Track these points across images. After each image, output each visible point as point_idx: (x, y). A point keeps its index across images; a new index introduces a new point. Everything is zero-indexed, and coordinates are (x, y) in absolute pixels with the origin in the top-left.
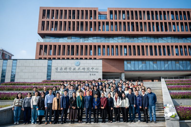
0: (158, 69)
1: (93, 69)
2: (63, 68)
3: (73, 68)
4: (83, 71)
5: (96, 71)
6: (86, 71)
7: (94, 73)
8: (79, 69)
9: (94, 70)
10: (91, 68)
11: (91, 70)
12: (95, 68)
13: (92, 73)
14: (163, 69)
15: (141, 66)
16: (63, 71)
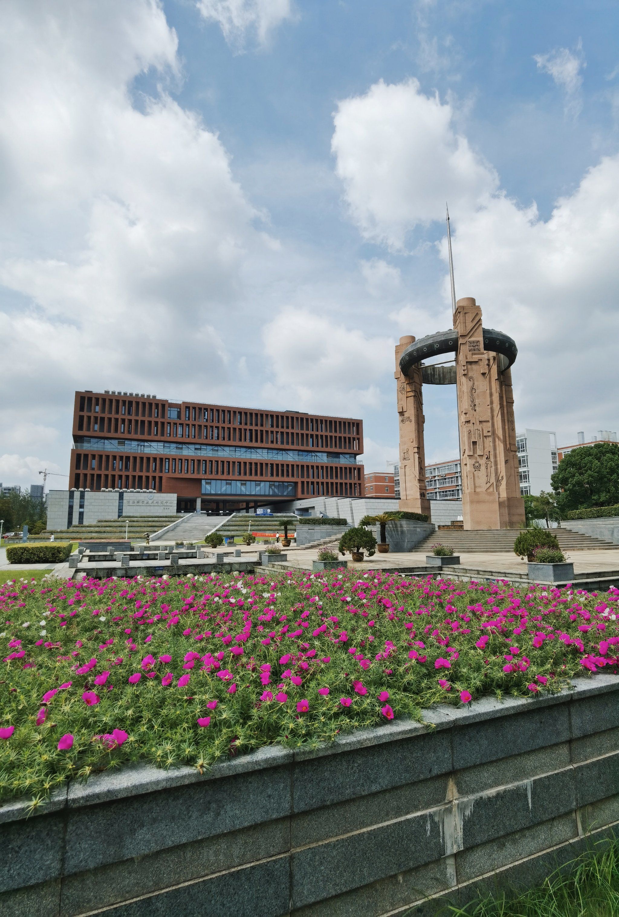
0: (247, 493)
1: (167, 502)
2: (136, 501)
3: (146, 502)
4: (156, 504)
5: (170, 505)
6: (159, 505)
7: (168, 507)
8: (153, 502)
9: (168, 504)
10: (165, 502)
11: (165, 504)
12: (169, 502)
13: (166, 507)
14: (253, 493)
15: (224, 488)
16: (135, 504)
